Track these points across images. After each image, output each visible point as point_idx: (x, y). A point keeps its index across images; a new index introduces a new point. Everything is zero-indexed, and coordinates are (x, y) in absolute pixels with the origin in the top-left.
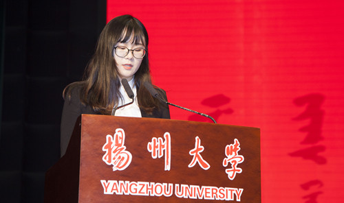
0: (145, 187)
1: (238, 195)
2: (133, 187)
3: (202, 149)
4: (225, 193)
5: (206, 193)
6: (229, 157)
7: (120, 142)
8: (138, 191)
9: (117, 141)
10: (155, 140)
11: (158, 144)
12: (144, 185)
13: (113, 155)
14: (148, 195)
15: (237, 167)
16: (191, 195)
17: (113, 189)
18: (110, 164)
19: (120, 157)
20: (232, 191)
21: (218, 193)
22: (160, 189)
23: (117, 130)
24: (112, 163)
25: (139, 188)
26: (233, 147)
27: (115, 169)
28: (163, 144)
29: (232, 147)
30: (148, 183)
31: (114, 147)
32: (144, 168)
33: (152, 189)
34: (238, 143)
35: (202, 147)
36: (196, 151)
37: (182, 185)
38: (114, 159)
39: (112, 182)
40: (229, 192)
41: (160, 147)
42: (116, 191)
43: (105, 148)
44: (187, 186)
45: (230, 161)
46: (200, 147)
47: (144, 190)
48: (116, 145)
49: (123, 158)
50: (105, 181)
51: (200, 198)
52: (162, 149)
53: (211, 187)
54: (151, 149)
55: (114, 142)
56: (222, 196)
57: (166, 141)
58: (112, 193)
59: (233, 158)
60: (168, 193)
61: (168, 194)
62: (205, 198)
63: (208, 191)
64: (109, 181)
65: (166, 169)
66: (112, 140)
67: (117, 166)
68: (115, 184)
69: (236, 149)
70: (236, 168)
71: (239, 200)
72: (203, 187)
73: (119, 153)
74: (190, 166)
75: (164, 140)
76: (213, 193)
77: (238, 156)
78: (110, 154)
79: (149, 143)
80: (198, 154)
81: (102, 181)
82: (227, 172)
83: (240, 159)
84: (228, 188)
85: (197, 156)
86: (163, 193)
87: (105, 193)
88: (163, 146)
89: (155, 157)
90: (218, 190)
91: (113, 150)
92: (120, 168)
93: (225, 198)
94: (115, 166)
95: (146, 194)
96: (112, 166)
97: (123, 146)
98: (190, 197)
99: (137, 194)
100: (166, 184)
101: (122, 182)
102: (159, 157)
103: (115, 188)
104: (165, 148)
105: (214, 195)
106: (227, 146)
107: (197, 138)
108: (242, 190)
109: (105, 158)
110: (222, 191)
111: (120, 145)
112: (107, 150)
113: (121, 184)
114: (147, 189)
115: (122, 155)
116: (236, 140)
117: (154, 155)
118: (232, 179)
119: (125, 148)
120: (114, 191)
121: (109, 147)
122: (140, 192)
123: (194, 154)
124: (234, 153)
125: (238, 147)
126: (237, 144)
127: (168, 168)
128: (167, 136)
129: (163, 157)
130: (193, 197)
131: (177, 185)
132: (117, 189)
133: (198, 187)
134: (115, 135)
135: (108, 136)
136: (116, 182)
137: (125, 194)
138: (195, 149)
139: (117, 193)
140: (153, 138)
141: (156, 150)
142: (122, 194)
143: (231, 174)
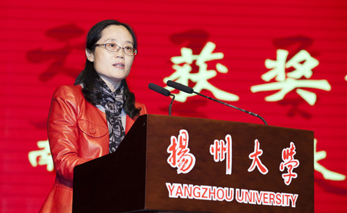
0: (208, 191)
1: (294, 201)
2: (197, 190)
3: (260, 152)
4: (281, 198)
5: (264, 198)
6: (286, 161)
7: (184, 144)
8: (201, 195)
9: (181, 143)
10: (217, 142)
11: (220, 146)
12: (207, 189)
13: (177, 157)
14: (210, 199)
15: (293, 171)
16: (251, 201)
17: (177, 193)
18: (174, 167)
19: (184, 160)
20: (287, 196)
21: (275, 199)
22: (221, 194)
23: (181, 131)
24: (176, 165)
25: (202, 191)
26: (290, 151)
27: (179, 172)
28: (224, 147)
29: (288, 150)
30: (210, 187)
31: (178, 149)
32: (206, 172)
33: (214, 193)
34: (294, 146)
35: (261, 151)
36: (255, 155)
37: (242, 190)
38: (178, 161)
39: (176, 185)
40: (285, 198)
41: (222, 150)
42: (180, 195)
43: (170, 150)
44: (247, 191)
45: (287, 166)
46: (259, 150)
47: (207, 194)
48: (180, 147)
49: (187, 160)
50: (169, 184)
51: (258, 203)
52: (224, 152)
53: (269, 193)
54: (213, 152)
55: (178, 143)
56: (279, 201)
57: (227, 144)
58: (177, 197)
59: (289, 162)
60: (229, 197)
61: (230, 199)
62: (263, 204)
63: (266, 196)
64: (174, 184)
65: (227, 173)
66: (176, 142)
67: (182, 169)
68: (179, 187)
69: (292, 153)
70: (292, 173)
71: (294, 206)
72: (261, 192)
73: (183, 155)
74: (249, 170)
75: (225, 143)
76: (270, 199)
77: (293, 160)
78: (174, 156)
79: (212, 146)
80: (257, 157)
81: (168, 184)
82: (283, 177)
83: (295, 164)
84: (285, 194)
85: (256, 159)
86: (225, 198)
87: (170, 196)
88: (225, 149)
89: (217, 161)
90: (275, 195)
91: (177, 152)
92: (184, 171)
93: (281, 204)
94: (179, 168)
95: (208, 199)
96: (177, 168)
97: (187, 148)
98: (250, 203)
99: (201, 198)
100: (227, 189)
101: (186, 185)
102: (221, 160)
103: (179, 191)
104: (227, 151)
105: (272, 200)
106: (284, 149)
107: (256, 141)
108: (297, 195)
109: (170, 161)
110: (278, 197)
111: (184, 147)
112: (172, 152)
113: (186, 187)
114: (210, 193)
115: (186, 158)
116: (292, 143)
117: (216, 158)
118: (288, 184)
119: (189, 150)
120: (178, 195)
121: (173, 148)
122: (203, 196)
123: (254, 158)
124: (290, 157)
125: (294, 151)
126: (293, 148)
127: (229, 172)
128: (228, 138)
129: (225, 161)
130: (252, 203)
131: (237, 190)
132: (181, 193)
133: (257, 192)
134: (179, 137)
135: (173, 137)
136: (180, 185)
137: (190, 198)
138: (255, 152)
139: (181, 197)
140: (216, 141)
141: (218, 152)
142: (186, 197)
143: (287, 180)
